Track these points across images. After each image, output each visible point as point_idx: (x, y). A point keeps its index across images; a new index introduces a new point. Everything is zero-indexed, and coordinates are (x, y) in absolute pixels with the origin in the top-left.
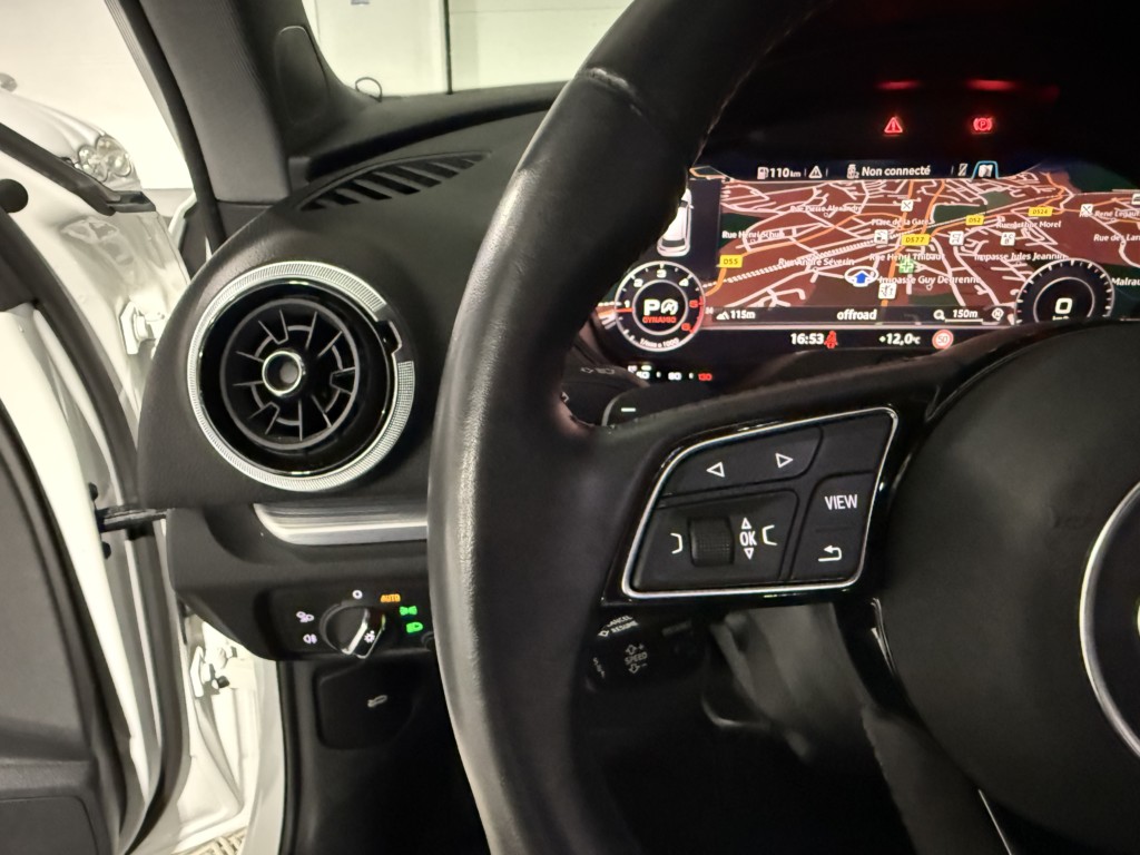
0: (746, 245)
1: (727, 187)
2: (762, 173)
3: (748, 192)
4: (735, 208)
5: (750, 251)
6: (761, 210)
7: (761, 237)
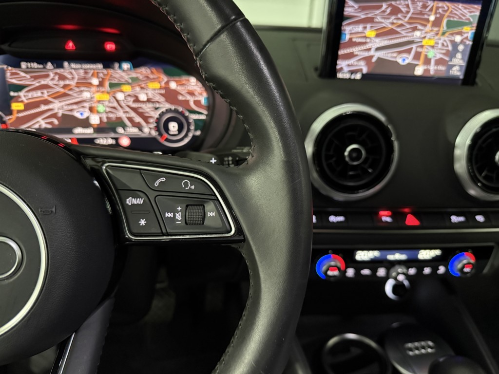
0: (23, 99)
1: (8, 71)
2: (24, 65)
3: (18, 74)
4: (14, 81)
5: (26, 101)
6: (27, 83)
7: (30, 95)
